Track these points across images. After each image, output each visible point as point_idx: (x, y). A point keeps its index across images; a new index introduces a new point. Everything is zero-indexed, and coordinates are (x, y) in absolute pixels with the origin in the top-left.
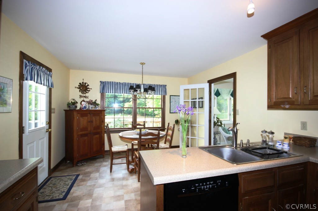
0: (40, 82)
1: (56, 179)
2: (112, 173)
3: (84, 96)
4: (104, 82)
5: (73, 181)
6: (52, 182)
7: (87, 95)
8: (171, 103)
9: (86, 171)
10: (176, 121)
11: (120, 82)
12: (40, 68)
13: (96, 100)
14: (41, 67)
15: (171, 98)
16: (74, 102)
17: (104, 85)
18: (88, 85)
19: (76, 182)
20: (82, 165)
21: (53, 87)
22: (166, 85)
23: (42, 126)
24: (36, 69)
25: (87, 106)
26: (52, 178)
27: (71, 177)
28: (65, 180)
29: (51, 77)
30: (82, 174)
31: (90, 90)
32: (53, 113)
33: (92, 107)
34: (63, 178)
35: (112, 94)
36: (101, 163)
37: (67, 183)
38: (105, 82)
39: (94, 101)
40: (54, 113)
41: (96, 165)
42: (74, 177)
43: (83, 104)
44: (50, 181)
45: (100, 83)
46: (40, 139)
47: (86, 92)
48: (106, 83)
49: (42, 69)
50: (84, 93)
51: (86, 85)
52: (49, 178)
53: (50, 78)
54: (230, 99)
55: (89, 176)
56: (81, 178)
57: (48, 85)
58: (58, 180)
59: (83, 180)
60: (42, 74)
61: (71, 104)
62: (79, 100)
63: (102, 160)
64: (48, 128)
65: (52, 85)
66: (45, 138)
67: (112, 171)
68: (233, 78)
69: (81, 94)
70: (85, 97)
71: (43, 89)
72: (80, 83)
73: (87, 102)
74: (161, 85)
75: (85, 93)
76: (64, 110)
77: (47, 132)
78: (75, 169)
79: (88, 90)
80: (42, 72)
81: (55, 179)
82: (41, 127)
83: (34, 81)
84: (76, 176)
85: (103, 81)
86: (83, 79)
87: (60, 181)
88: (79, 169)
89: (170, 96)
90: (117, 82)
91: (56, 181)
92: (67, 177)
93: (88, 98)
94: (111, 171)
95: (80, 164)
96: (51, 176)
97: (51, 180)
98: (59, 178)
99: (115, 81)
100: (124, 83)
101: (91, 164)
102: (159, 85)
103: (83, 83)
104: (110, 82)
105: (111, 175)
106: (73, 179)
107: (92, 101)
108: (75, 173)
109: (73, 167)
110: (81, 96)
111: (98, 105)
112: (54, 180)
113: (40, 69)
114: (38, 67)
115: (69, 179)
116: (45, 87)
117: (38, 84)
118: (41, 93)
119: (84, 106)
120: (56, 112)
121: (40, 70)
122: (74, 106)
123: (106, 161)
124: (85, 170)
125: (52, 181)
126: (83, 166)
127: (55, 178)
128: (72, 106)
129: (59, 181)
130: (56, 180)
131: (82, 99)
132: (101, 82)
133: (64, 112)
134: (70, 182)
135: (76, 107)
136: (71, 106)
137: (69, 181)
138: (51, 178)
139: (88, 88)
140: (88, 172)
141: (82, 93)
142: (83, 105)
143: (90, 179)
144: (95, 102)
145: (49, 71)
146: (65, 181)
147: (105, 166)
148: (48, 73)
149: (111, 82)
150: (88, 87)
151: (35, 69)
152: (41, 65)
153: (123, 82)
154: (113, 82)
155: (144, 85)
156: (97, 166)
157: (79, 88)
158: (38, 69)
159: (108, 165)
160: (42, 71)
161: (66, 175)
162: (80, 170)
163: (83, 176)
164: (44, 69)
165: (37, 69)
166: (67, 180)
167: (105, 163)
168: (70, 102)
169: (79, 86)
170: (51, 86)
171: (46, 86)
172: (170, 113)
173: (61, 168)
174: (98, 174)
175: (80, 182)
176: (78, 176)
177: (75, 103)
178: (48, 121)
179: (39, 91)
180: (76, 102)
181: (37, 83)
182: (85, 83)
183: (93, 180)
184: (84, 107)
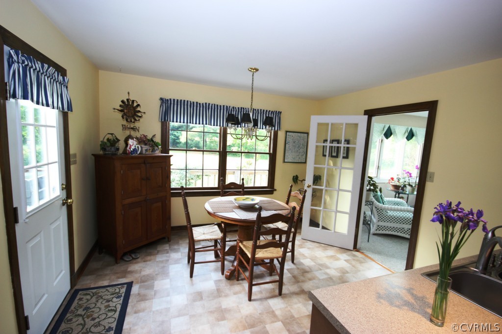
0: (44, 102)
1: (89, 294)
2: (193, 278)
3: (132, 126)
4: (168, 100)
5: (122, 298)
6: (81, 302)
7: (137, 124)
8: (287, 145)
9: (143, 273)
10: (294, 176)
11: (199, 102)
12: (43, 67)
13: (154, 136)
14: (46, 66)
15: (287, 136)
16: (114, 139)
17: (168, 107)
18: (138, 105)
19: (130, 301)
20: (134, 259)
21: (72, 111)
22: (281, 112)
23: (53, 196)
24: (34, 70)
25: (138, 147)
26: (80, 292)
27: (117, 291)
28: (106, 297)
29: (67, 87)
30: (137, 283)
31: (143, 114)
32: (73, 164)
33: (146, 148)
34: (102, 292)
35: (182, 124)
36: (168, 255)
37: (111, 304)
38: (170, 99)
39: (150, 137)
40: (75, 163)
41: (160, 258)
42: (123, 290)
43: (131, 144)
44: (76, 301)
45: (159, 103)
46: (51, 224)
47: (136, 120)
48: (172, 102)
49: (47, 71)
50: (131, 121)
51: (135, 104)
52: (73, 291)
53: (64, 90)
54: (382, 140)
55: (151, 287)
56: (137, 292)
57: (61, 106)
58: (92, 297)
59: (143, 298)
60: (47, 82)
61: (108, 144)
62: (121, 135)
63: (166, 247)
64: (65, 197)
65: (70, 107)
66: (61, 218)
67: (194, 275)
68: (428, 112)
69: (125, 123)
70: (134, 129)
71: (51, 116)
72: (123, 101)
73: (137, 138)
74: (272, 111)
75: (133, 121)
76: (92, 155)
77: (63, 204)
78: (120, 268)
79: (139, 114)
80: (48, 78)
81: (87, 294)
82: (52, 198)
83: (32, 100)
84: (126, 286)
85: (166, 98)
86: (129, 93)
87: (97, 301)
88: (129, 270)
89: (287, 132)
90: (192, 101)
91: (88, 300)
92: (108, 288)
93: (138, 131)
94: (191, 276)
95: (129, 256)
96: (77, 287)
97: (78, 297)
98: (94, 291)
99: (189, 100)
100: (206, 104)
101: (149, 258)
102: (270, 111)
103: (128, 100)
104: (179, 101)
105: (192, 284)
106: (123, 295)
107: (145, 136)
108: (122, 277)
109: (117, 263)
110: (124, 128)
111: (156, 145)
112: (85, 297)
113: (43, 70)
114: (38, 65)
115: (113, 294)
116: (56, 111)
117: (40, 107)
118: (48, 124)
119: (133, 147)
120: (78, 162)
121: (43, 73)
122: (113, 149)
123: (176, 251)
124: (141, 271)
125: (81, 299)
126: (134, 261)
127: (85, 292)
128: (109, 148)
129: (94, 300)
130: (89, 297)
131: (127, 133)
132: (161, 99)
133: (93, 158)
134: (117, 303)
135: (118, 149)
136: (107, 149)
137: (115, 300)
138: (77, 292)
139: (139, 111)
140: (148, 275)
141: (127, 120)
142: (131, 146)
143: (155, 294)
144: (152, 140)
145: (61, 76)
146: (108, 301)
147: (177, 262)
148: (61, 78)
149: (181, 100)
150: (138, 109)
151: (32, 70)
152: (44, 59)
153: (204, 102)
154: (184, 101)
155: (243, 109)
156: (162, 262)
157: (121, 111)
158: (38, 69)
159: (180, 259)
160: (48, 75)
161: (106, 283)
162: (131, 272)
163: (140, 288)
164: (52, 70)
165: (36, 69)
166: (109, 297)
167: (174, 256)
168: (105, 140)
169: (120, 106)
170: (68, 110)
171: (58, 109)
172: (284, 162)
173: (93, 265)
174: (167, 281)
175: (137, 302)
176: (130, 285)
177: (114, 142)
178: (65, 183)
179: (42, 122)
180: (117, 139)
181: (38, 103)
182: (133, 101)
183: (163, 297)
184: (134, 150)
